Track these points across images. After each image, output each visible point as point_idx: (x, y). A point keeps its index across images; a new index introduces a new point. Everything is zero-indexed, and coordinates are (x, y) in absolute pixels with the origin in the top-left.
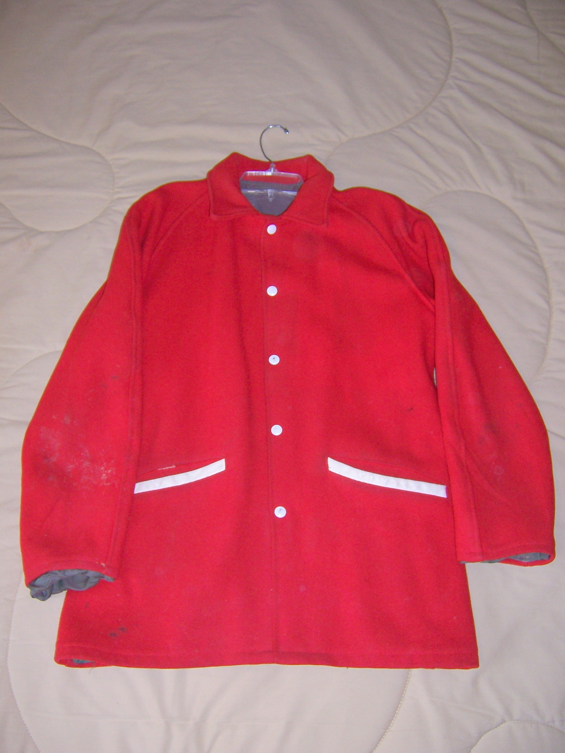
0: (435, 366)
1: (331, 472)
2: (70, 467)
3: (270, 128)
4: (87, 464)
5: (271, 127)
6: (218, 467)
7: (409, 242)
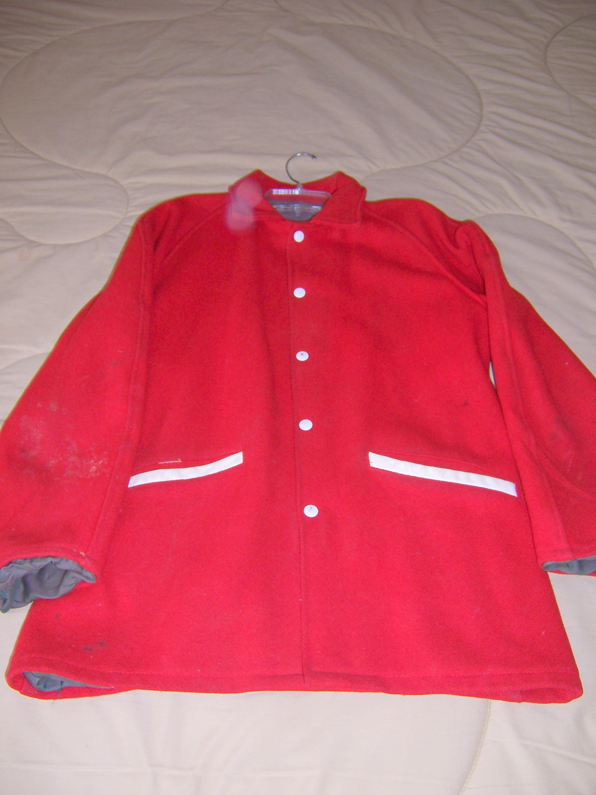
0: (491, 360)
1: (372, 467)
2: (52, 462)
3: (297, 156)
4: (73, 459)
5: (299, 155)
6: (235, 460)
7: (451, 248)
